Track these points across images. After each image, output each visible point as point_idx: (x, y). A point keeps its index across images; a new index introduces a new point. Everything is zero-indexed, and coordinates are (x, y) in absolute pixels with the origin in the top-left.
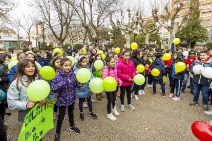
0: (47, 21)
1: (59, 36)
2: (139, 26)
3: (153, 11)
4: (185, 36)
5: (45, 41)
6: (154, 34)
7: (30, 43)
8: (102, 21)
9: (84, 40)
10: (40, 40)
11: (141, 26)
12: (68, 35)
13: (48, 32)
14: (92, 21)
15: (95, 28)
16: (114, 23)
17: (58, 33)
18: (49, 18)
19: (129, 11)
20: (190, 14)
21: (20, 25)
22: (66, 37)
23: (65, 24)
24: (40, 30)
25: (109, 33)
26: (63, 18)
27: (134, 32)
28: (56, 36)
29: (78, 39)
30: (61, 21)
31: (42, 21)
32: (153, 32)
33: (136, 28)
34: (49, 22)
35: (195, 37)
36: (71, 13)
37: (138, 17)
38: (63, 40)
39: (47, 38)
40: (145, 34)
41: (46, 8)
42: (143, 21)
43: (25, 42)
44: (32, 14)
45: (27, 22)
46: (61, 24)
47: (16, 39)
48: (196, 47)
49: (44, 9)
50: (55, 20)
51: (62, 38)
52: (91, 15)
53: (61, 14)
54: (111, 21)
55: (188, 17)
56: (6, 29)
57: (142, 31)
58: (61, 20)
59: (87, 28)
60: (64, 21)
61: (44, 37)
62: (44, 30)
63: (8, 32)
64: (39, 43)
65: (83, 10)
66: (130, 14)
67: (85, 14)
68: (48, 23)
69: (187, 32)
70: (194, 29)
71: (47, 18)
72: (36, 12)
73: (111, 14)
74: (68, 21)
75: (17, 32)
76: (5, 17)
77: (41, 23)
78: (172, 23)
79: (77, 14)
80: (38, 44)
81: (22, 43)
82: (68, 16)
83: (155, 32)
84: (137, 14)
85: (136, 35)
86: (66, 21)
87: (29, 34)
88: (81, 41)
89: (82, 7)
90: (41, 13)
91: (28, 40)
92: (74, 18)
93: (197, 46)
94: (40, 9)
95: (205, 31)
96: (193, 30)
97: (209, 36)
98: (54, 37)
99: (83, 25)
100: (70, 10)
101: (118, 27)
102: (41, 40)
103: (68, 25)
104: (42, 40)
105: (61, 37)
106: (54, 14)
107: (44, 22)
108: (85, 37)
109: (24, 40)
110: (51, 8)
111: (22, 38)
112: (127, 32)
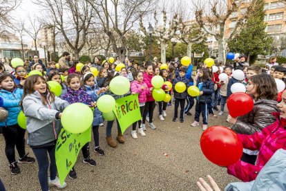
0: (59, 24)
1: (74, 45)
2: (178, 32)
3: (196, 13)
4: (242, 47)
5: (56, 50)
6: (200, 44)
7: (37, 53)
8: (131, 25)
9: (107, 50)
10: (49, 49)
11: (182, 32)
12: (86, 44)
13: (60, 38)
14: (117, 25)
15: (121, 34)
16: (144, 29)
17: (73, 41)
18: (62, 19)
19: (164, 12)
20: (246, 17)
21: (23, 29)
22: (82, 46)
23: (81, 28)
24: (50, 35)
25: (140, 41)
26: (80, 20)
27: (173, 40)
28: (70, 45)
29: (100, 48)
30: (77, 25)
31: (53, 24)
32: (197, 40)
33: (175, 34)
34: (61, 26)
35: (256, 48)
36: (89, 14)
37: (176, 20)
38: (79, 50)
39: (58, 46)
40: (187, 44)
41: (57, 7)
42: (184, 26)
43: (30, 51)
44: (39, 15)
45: (32, 26)
46: (77, 28)
47: (19, 47)
48: (257, 61)
49: (55, 8)
50: (69, 23)
51: (78, 47)
52: (116, 17)
53: (76, 15)
54: (141, 25)
55: (244, 21)
56: (6, 33)
57: (183, 39)
58: (77, 23)
59: (110, 34)
60: (81, 24)
61: (54, 45)
62: (54, 36)
63: (8, 38)
64: (48, 52)
65: (106, 10)
66: (165, 17)
67: (107, 15)
68: (59, 27)
69: (246, 42)
70: (256, 37)
71: (59, 20)
72: (45, 13)
73: (141, 16)
74: (86, 24)
75: (20, 38)
76: (5, 19)
77: (51, 27)
78: (222, 30)
79: (97, 15)
80: (47, 54)
81: (26, 52)
82: (85, 17)
83: (201, 41)
84: (176, 17)
85: (174, 44)
86: (84, 24)
87: (35, 40)
88: (104, 51)
89: (104, 6)
90: (51, 14)
91: (34, 49)
92: (94, 21)
93: (259, 60)
94: (49, 8)
95: (271, 40)
96: (253, 38)
97: (278, 47)
98: (67, 45)
99: (105, 31)
100: (89, 10)
101: (151, 34)
102: (51, 49)
103: (85, 30)
104: (53, 49)
105: (76, 46)
106: (68, 15)
107: (55, 26)
108: (109, 46)
109: (29, 48)
110: (64, 7)
111: (27, 46)
112: (163, 40)
